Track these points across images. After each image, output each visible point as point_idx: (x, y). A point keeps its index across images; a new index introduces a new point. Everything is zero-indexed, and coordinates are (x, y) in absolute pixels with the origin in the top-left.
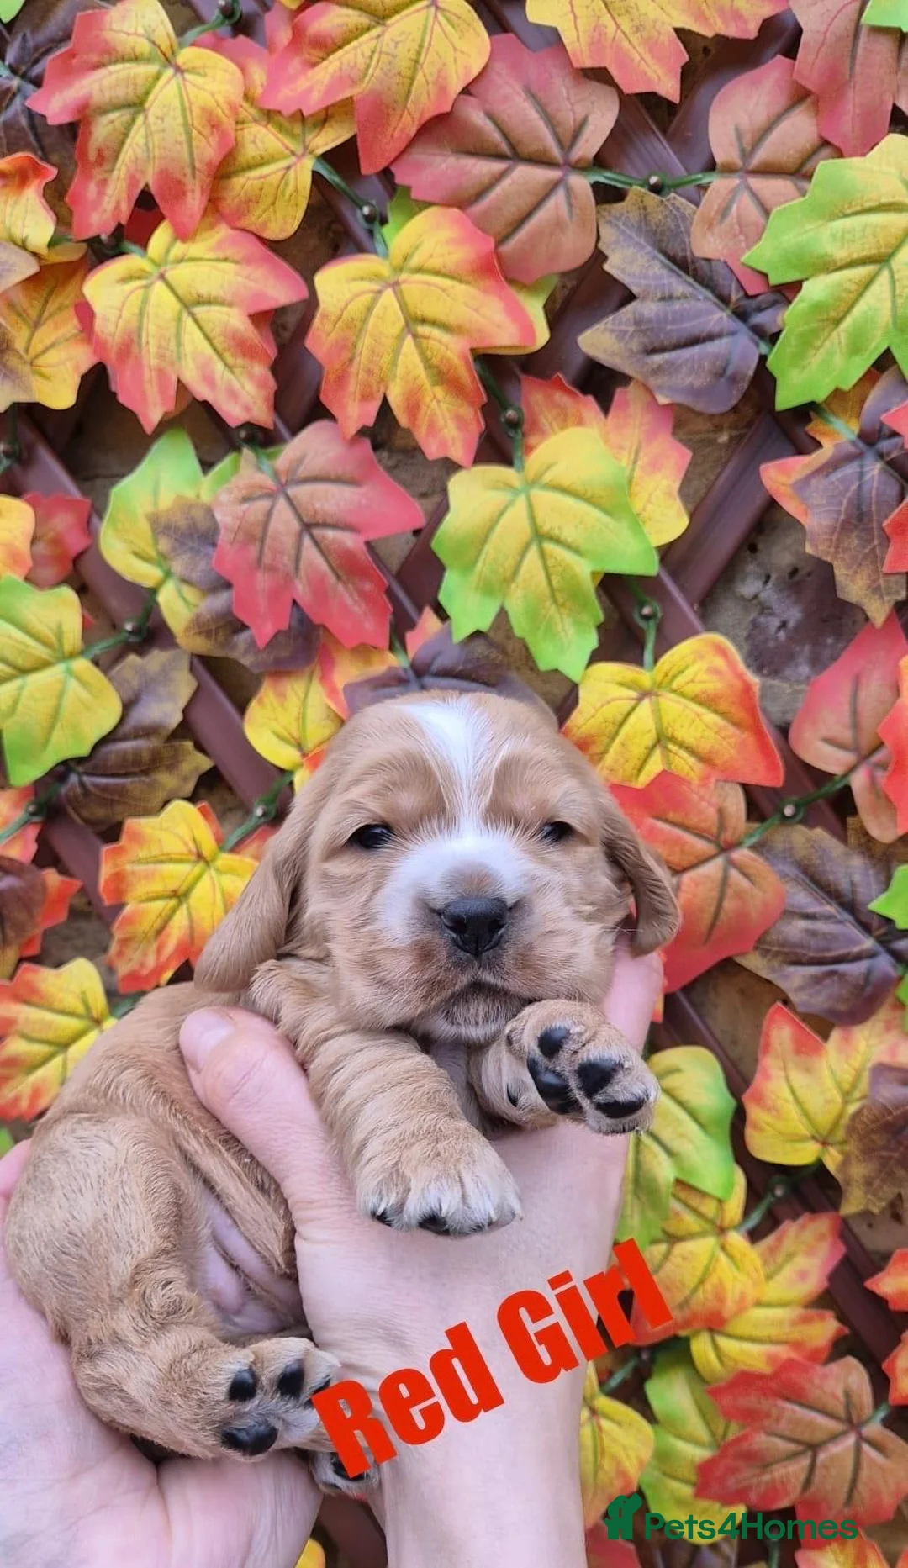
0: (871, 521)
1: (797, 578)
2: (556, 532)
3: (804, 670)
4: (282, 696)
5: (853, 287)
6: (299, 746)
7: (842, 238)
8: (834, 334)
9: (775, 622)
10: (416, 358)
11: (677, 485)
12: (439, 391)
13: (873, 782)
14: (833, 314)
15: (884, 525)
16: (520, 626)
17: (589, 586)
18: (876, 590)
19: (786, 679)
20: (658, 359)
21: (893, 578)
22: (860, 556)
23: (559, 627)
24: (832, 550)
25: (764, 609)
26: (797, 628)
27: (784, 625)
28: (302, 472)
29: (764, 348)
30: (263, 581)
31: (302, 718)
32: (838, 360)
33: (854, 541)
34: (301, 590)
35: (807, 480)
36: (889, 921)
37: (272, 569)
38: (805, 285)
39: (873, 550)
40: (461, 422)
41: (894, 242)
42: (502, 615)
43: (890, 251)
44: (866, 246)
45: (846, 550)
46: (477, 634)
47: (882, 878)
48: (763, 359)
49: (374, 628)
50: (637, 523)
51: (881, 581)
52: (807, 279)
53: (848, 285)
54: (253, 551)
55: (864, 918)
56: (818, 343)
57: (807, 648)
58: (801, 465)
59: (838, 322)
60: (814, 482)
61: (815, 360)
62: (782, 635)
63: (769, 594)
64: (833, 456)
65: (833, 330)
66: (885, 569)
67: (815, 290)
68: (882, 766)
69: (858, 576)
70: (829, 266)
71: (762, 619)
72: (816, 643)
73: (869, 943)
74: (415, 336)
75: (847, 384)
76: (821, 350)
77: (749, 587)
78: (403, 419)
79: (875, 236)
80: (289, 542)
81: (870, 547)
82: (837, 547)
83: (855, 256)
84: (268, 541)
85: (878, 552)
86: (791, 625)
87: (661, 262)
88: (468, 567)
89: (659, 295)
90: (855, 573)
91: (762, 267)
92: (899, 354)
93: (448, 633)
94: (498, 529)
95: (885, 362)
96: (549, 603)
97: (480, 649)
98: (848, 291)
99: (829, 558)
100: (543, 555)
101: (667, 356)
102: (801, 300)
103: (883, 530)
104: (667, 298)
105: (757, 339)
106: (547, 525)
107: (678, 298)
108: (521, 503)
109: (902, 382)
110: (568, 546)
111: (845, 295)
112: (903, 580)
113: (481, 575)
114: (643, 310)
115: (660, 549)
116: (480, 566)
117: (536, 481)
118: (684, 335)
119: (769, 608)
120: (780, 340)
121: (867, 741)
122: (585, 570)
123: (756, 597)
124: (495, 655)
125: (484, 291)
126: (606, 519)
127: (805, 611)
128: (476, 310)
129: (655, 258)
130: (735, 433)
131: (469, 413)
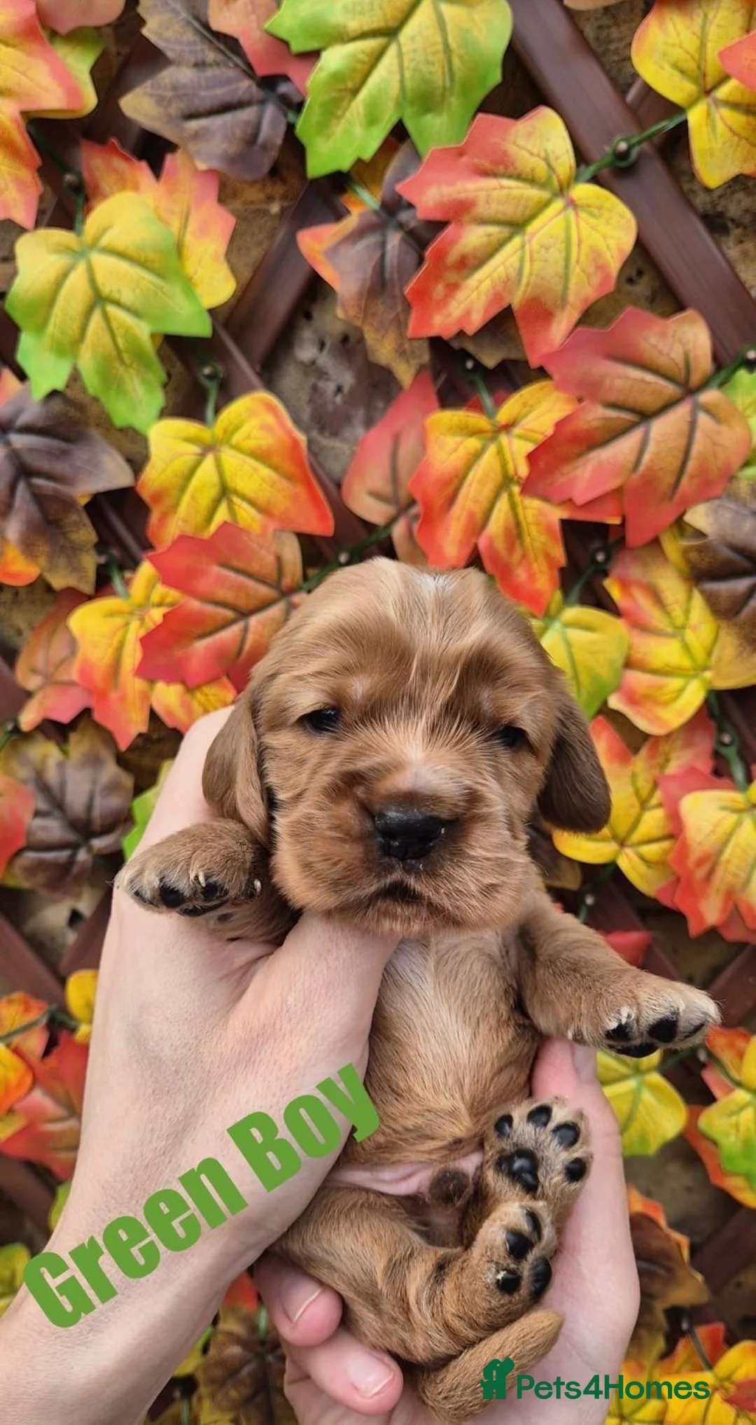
0: (393, 286)
1: (348, 345)
2: (115, 295)
3: (360, 431)
5: (366, 59)
7: (350, 10)
8: (354, 104)
9: (330, 387)
11: (222, 249)
13: (408, 532)
14: (350, 85)
15: (405, 292)
16: (92, 383)
17: (149, 347)
18: (402, 354)
20: (194, 125)
21: (416, 344)
22: (386, 322)
23: (130, 385)
24: (361, 315)
25: (322, 374)
26: (352, 392)
27: (339, 389)
29: (291, 117)
32: (358, 130)
33: (380, 307)
35: (337, 246)
38: (324, 55)
39: (397, 316)
40: (19, 182)
41: (400, 15)
42: (75, 377)
43: (397, 23)
44: (375, 19)
45: (374, 314)
46: (54, 394)
48: (291, 128)
50: (188, 285)
51: (406, 346)
52: (324, 49)
53: (361, 57)
56: (339, 113)
57: (360, 411)
58: (332, 232)
59: (355, 92)
60: (343, 250)
61: (339, 129)
62: (339, 399)
63: (324, 360)
64: (358, 225)
65: (351, 101)
66: (409, 334)
67: (334, 59)
68: (416, 517)
69: (385, 341)
70: (342, 37)
71: (320, 384)
72: (369, 405)
75: (367, 155)
76: (343, 121)
77: (306, 352)
79: (382, 9)
81: (394, 313)
82: (365, 312)
83: (366, 28)
85: (402, 317)
86: (346, 389)
87: (195, 28)
88: (41, 328)
89: (193, 60)
90: (383, 337)
91: (283, 34)
92: (410, 126)
93: (28, 393)
94: (64, 292)
95: (399, 134)
96: (117, 364)
97: (57, 406)
98: (363, 62)
99: (358, 323)
100: (106, 317)
101: (203, 122)
102: (321, 69)
103: (404, 297)
104: (200, 65)
105: (285, 108)
106: (107, 288)
107: (211, 65)
108: (81, 268)
109: (416, 155)
110: (128, 309)
111: (359, 66)
112: (425, 345)
113: (52, 336)
114: (178, 75)
115: (212, 312)
116: (51, 328)
117: (94, 245)
118: (216, 103)
119: (326, 374)
120: (305, 110)
121: (403, 495)
122: (143, 331)
123: (313, 362)
124: (73, 412)
125: (30, 54)
126: (160, 282)
127: (357, 377)
128: (23, 73)
129: (189, 23)
130: (285, 204)
131: (27, 175)
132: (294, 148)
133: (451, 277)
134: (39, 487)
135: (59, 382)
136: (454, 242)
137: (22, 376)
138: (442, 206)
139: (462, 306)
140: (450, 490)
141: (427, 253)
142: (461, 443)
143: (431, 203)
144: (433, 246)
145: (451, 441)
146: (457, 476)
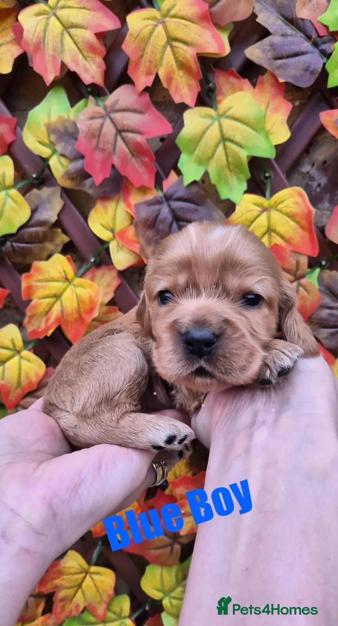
1: (326, 165)
2: (232, 138)
3: (327, 205)
4: (105, 208)
6: (112, 231)
9: (315, 184)
10: (171, 57)
11: (286, 118)
12: (181, 73)
16: (213, 179)
17: (245, 161)
19: (318, 208)
20: (279, 62)
23: (230, 180)
25: (312, 178)
26: (325, 186)
27: (319, 185)
28: (118, 107)
29: (325, 60)
30: (98, 156)
31: (114, 219)
34: (116, 160)
37: (103, 150)
40: (190, 86)
42: (206, 174)
46: (194, 182)
48: (324, 64)
49: (147, 179)
50: (267, 134)
54: (94, 142)
57: (328, 196)
58: (337, 113)
62: (318, 189)
63: (314, 172)
71: (310, 183)
72: (332, 193)
74: (172, 47)
77: (306, 168)
78: (165, 85)
80: (111, 139)
84: (101, 137)
87: (281, 19)
88: (191, 152)
89: (281, 33)
91: (326, 23)
93: (181, 181)
94: (206, 135)
96: (226, 170)
97: (195, 189)
100: (225, 148)
101: (284, 61)
104: (284, 35)
105: (322, 56)
106: (228, 133)
107: (289, 35)
108: (216, 124)
110: (237, 144)
113: (197, 156)
114: (275, 39)
115: (277, 147)
116: (197, 152)
117: (223, 115)
118: (292, 52)
119: (313, 178)
120: (332, 57)
122: (244, 155)
123: (308, 173)
124: (202, 192)
125: (204, 27)
126: (254, 132)
127: (328, 180)
128: (200, 36)
129: (279, 17)
130: (302, 101)
131: (194, 83)
132: (324, 75)
135: (198, 178)
137: (179, 173)
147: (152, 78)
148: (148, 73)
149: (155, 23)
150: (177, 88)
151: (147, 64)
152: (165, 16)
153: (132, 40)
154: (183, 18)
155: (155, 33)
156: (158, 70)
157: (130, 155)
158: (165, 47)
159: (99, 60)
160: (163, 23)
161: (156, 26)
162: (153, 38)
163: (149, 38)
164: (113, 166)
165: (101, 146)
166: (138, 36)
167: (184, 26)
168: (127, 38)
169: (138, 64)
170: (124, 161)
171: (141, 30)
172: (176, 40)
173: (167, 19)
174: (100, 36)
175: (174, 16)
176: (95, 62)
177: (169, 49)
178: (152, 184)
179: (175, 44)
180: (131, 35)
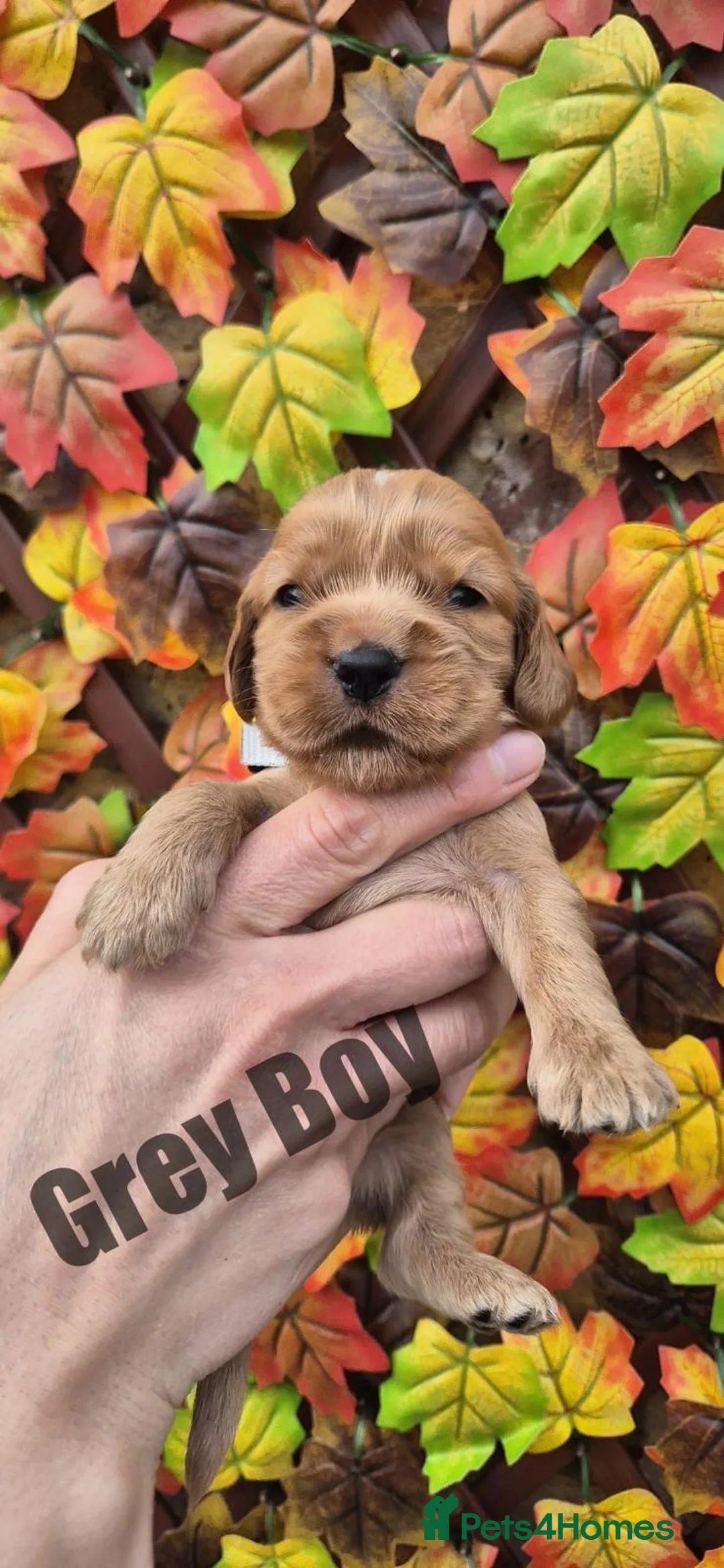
0: (587, 395)
1: (529, 444)
2: (298, 393)
3: (533, 531)
4: (58, 533)
5: (576, 166)
6: (72, 580)
7: (564, 118)
8: (559, 211)
9: (506, 486)
10: (170, 219)
11: (410, 351)
12: (193, 252)
13: (583, 642)
14: (557, 192)
15: (599, 401)
16: (266, 477)
17: (326, 443)
18: (590, 462)
19: (516, 539)
20: (391, 229)
21: (607, 453)
22: (576, 431)
23: (303, 481)
24: (550, 423)
25: (499, 472)
26: (528, 491)
27: (514, 488)
28: (68, 322)
29: (492, 223)
30: (33, 425)
31: (75, 556)
32: (562, 237)
33: (571, 416)
34: (66, 435)
35: (530, 352)
36: (594, 771)
37: (39, 414)
38: (532, 162)
39: (588, 425)
40: (211, 279)
41: (617, 123)
42: (250, 468)
43: (612, 132)
44: (590, 127)
45: (564, 423)
46: (228, 485)
47: (590, 728)
48: (491, 234)
49: (136, 475)
50: (372, 386)
51: (595, 455)
52: (533, 156)
53: (572, 164)
54: (23, 395)
55: (571, 765)
56: (543, 219)
57: (536, 512)
58: (526, 338)
59: (562, 199)
60: (536, 356)
61: (541, 236)
62: (513, 498)
63: (502, 459)
64: (554, 332)
65: (557, 208)
66: (600, 443)
67: (543, 166)
68: (591, 627)
69: (574, 450)
70: (553, 144)
71: (496, 482)
72: (545, 506)
73: (575, 789)
74: (170, 198)
75: (569, 262)
76: (546, 227)
77: (483, 450)
78: (158, 277)
79: (597, 117)
80: (52, 389)
81: (585, 422)
82: (555, 420)
83: (579, 136)
84: (37, 388)
85: (593, 426)
86: (521, 488)
87: (400, 133)
88: (220, 422)
89: (395, 165)
90: (571, 446)
91: (491, 141)
92: (618, 235)
93: (202, 482)
94: (246, 388)
95: (605, 241)
96: (293, 460)
97: (230, 497)
98: (572, 170)
99: (546, 431)
100: (286, 414)
101: (401, 227)
102: (528, 177)
103: (597, 406)
104: (403, 170)
105: (486, 214)
106: (289, 384)
107: (414, 170)
108: (265, 364)
109: (621, 263)
110: (309, 407)
111: (568, 174)
112: (616, 455)
113: (231, 430)
114: (381, 180)
115: (394, 412)
116: (229, 422)
117: (280, 342)
118: (418, 207)
119: (503, 472)
120: (507, 216)
121: (578, 604)
122: (323, 430)
123: (490, 460)
124: (245, 504)
125: (233, 156)
126: (343, 382)
127: (535, 476)
128: (223, 175)
129: (395, 128)
130: (475, 302)
131: (220, 273)
132: (493, 253)
133: (650, 388)
134: (206, 576)
135: (234, 475)
136: (657, 354)
137: (196, 465)
138: (648, 316)
139: (660, 417)
140: (631, 605)
141: (627, 363)
142: (647, 556)
143: (635, 314)
144: (633, 356)
145: (636, 555)
146: (640, 590)
147: (132, 264)
148: (124, 255)
149: (131, 148)
150: (186, 285)
151: (121, 234)
152: (156, 131)
153: (89, 185)
154: (188, 136)
155: (133, 170)
156: (143, 248)
157: (94, 426)
158: (153, 200)
159: (31, 225)
160: (150, 148)
161: (134, 154)
162: (128, 180)
163: (121, 181)
164: (60, 448)
165: (36, 403)
166: (99, 177)
167: (191, 155)
168: (78, 182)
169: (102, 235)
170: (84, 437)
171: (106, 164)
172: (177, 183)
173: (158, 139)
174: (29, 176)
175: (172, 133)
176: (23, 231)
177: (163, 202)
178: (141, 485)
179: (175, 192)
180: (86, 176)
